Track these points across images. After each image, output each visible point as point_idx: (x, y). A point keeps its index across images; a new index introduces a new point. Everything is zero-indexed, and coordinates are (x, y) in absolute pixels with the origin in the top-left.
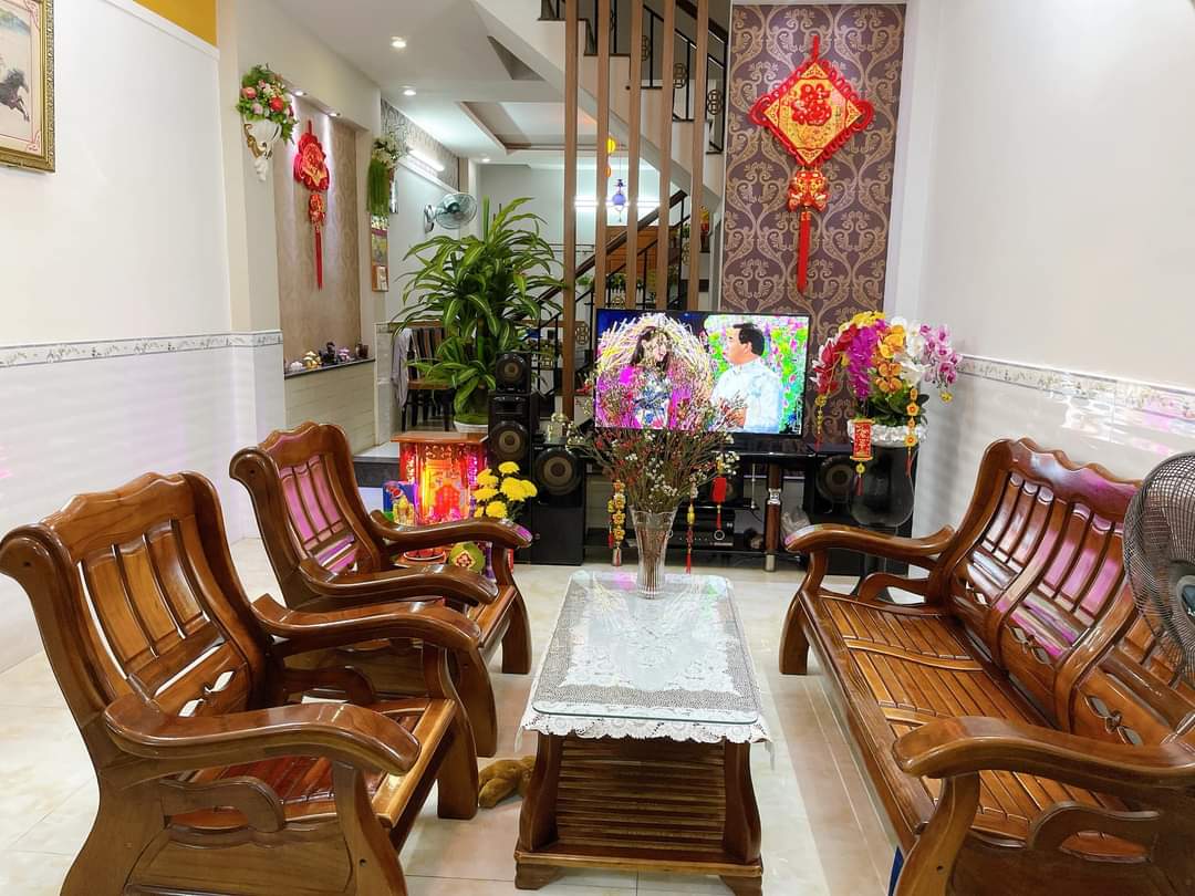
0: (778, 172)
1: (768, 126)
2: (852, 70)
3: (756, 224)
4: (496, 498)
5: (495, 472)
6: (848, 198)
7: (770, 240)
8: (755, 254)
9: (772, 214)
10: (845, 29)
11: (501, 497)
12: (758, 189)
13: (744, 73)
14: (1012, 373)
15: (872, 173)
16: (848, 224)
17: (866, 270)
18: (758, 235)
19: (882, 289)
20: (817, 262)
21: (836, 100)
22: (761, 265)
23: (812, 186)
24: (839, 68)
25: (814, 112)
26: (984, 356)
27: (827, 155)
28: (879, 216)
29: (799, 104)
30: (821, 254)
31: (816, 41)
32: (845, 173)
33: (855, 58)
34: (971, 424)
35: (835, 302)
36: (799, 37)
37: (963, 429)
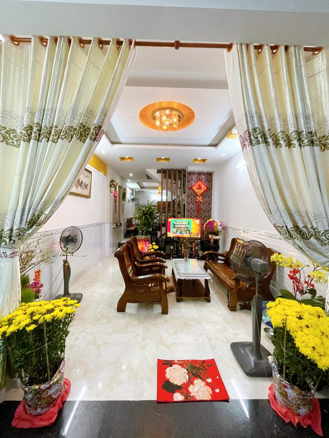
0: (194, 197)
1: (193, 190)
2: (205, 182)
3: (191, 204)
4: (152, 249)
5: (152, 244)
6: (205, 201)
7: (194, 207)
8: (191, 209)
9: (193, 203)
10: (204, 176)
11: (153, 248)
12: (191, 199)
13: (189, 182)
14: (234, 228)
15: (209, 197)
16: (205, 204)
17: (208, 212)
18: (191, 206)
19: (211, 214)
20: (201, 210)
21: (203, 186)
22: (192, 211)
23: (200, 199)
24: (203, 181)
25: (200, 188)
26: (229, 225)
27: (202, 194)
28: (210, 203)
29: (197, 187)
30: (201, 209)
31: (200, 178)
32: (205, 197)
33: (205, 180)
34: (228, 236)
35: (204, 217)
36: (197, 177)
37: (227, 236)
